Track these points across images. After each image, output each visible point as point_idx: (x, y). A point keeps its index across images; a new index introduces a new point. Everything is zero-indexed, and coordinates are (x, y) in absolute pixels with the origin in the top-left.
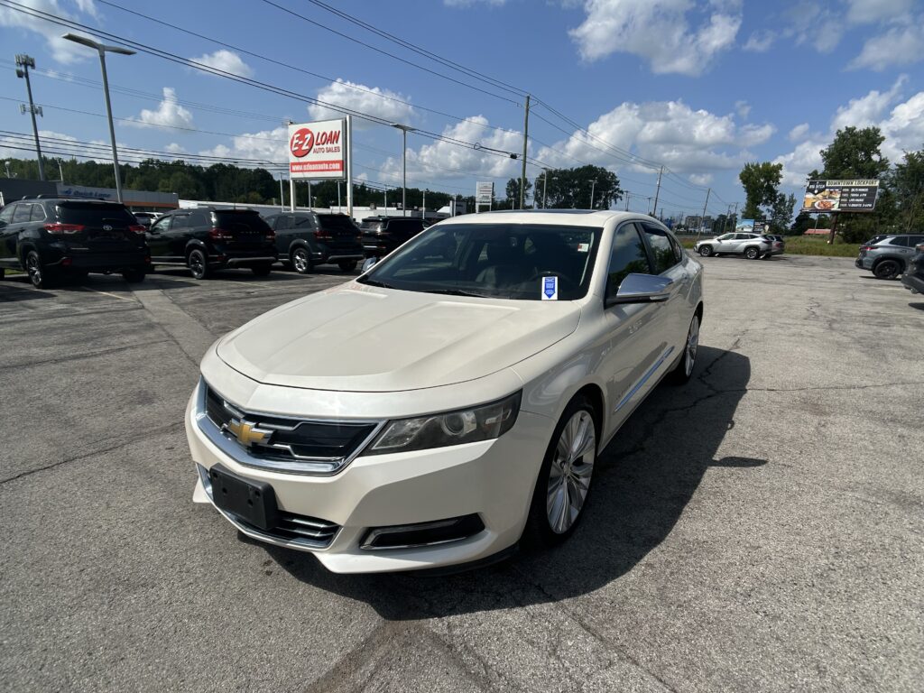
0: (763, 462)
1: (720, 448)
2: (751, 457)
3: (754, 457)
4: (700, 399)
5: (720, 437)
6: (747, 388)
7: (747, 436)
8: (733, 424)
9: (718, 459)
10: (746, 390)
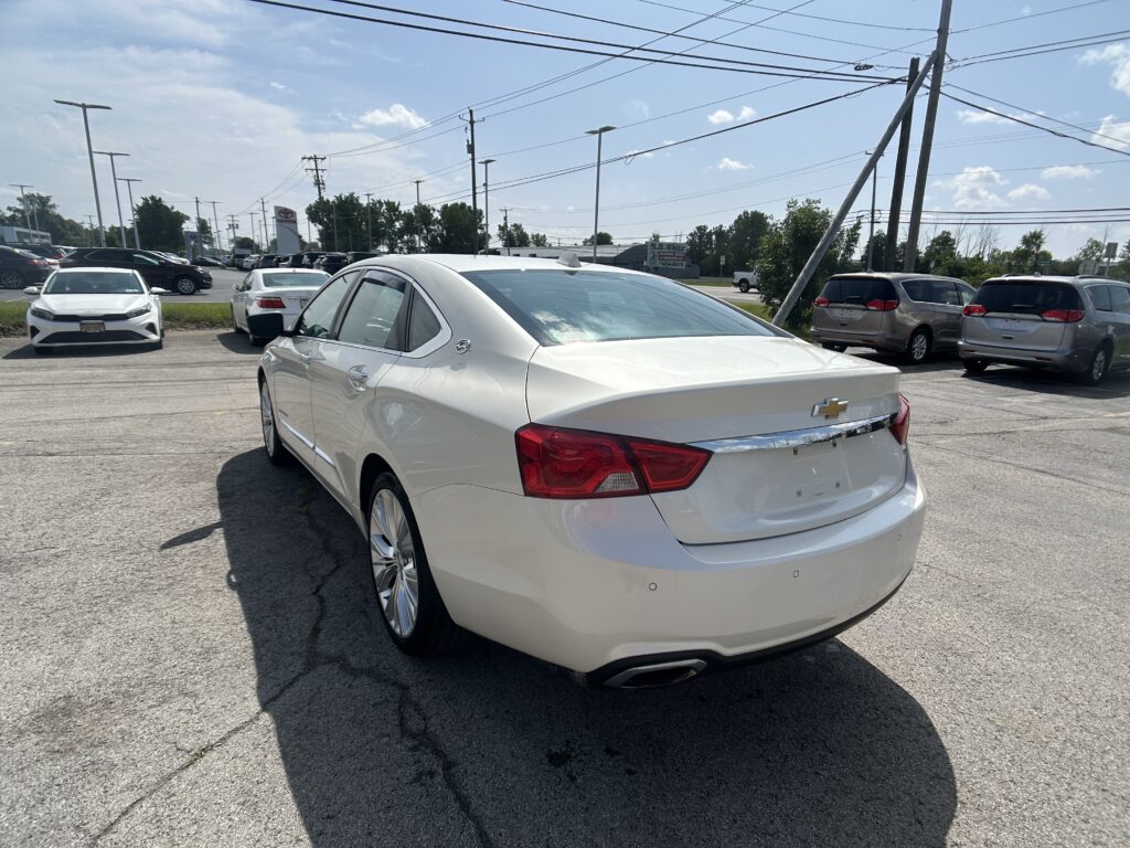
0: (164, 547)
1: (223, 541)
2: (182, 546)
3: (178, 548)
4: (323, 613)
5: (233, 554)
6: (266, 718)
7: (199, 573)
8: (231, 585)
9: (217, 530)
10: (265, 707)
